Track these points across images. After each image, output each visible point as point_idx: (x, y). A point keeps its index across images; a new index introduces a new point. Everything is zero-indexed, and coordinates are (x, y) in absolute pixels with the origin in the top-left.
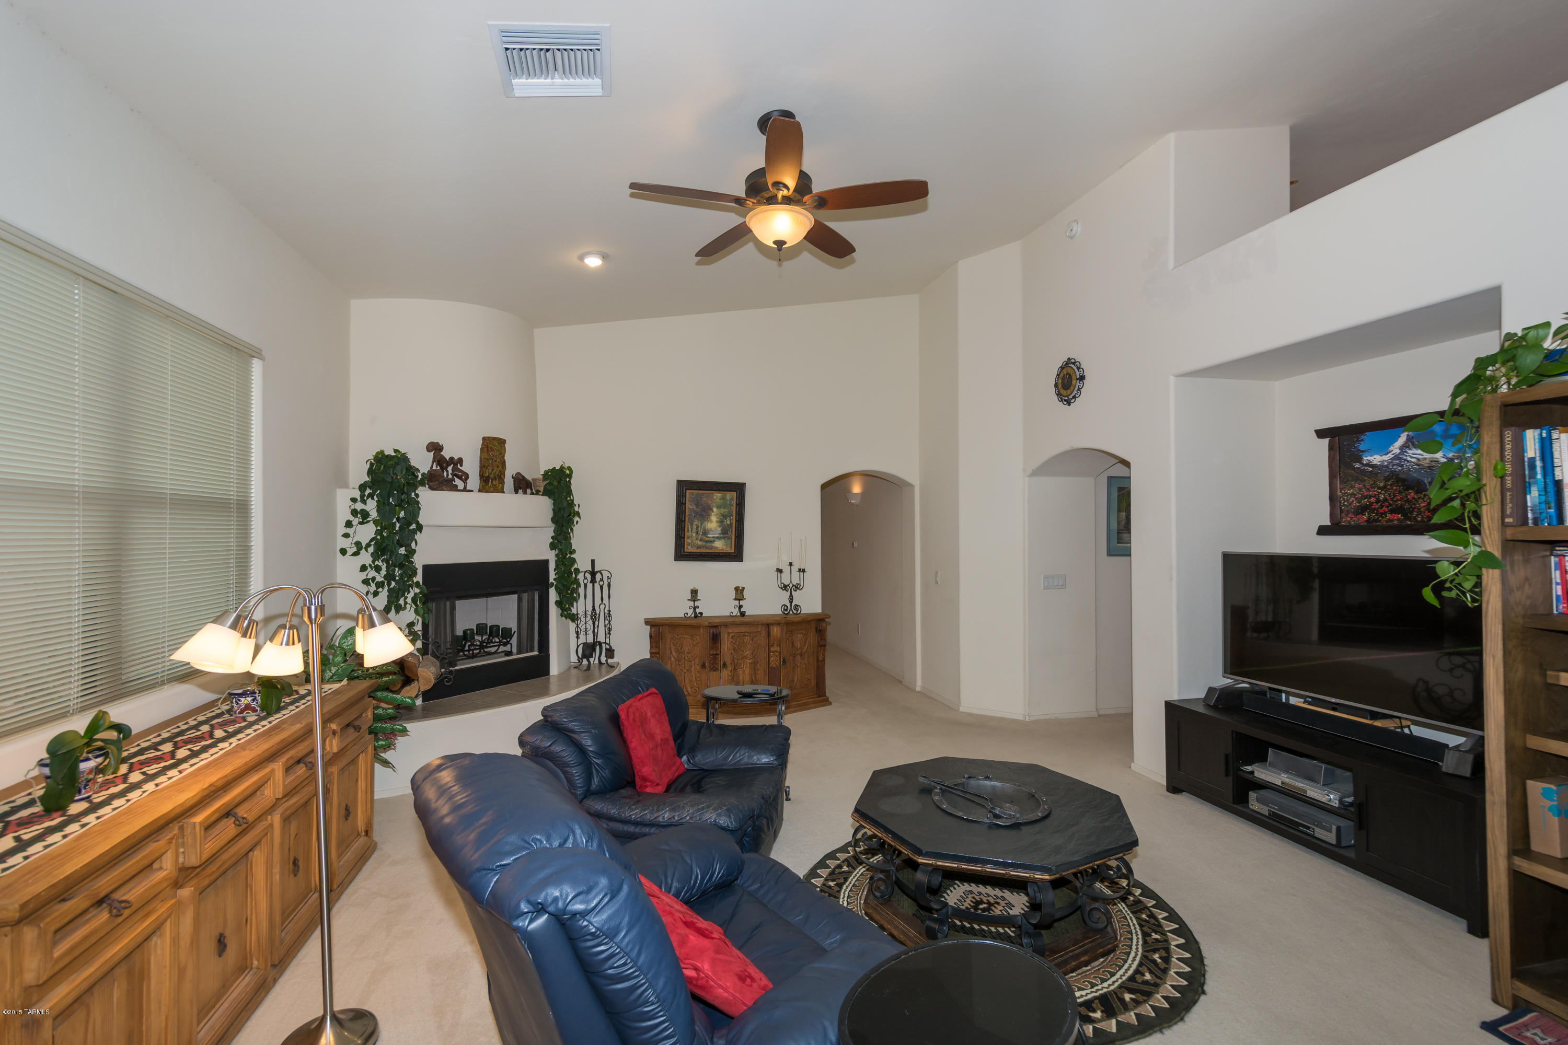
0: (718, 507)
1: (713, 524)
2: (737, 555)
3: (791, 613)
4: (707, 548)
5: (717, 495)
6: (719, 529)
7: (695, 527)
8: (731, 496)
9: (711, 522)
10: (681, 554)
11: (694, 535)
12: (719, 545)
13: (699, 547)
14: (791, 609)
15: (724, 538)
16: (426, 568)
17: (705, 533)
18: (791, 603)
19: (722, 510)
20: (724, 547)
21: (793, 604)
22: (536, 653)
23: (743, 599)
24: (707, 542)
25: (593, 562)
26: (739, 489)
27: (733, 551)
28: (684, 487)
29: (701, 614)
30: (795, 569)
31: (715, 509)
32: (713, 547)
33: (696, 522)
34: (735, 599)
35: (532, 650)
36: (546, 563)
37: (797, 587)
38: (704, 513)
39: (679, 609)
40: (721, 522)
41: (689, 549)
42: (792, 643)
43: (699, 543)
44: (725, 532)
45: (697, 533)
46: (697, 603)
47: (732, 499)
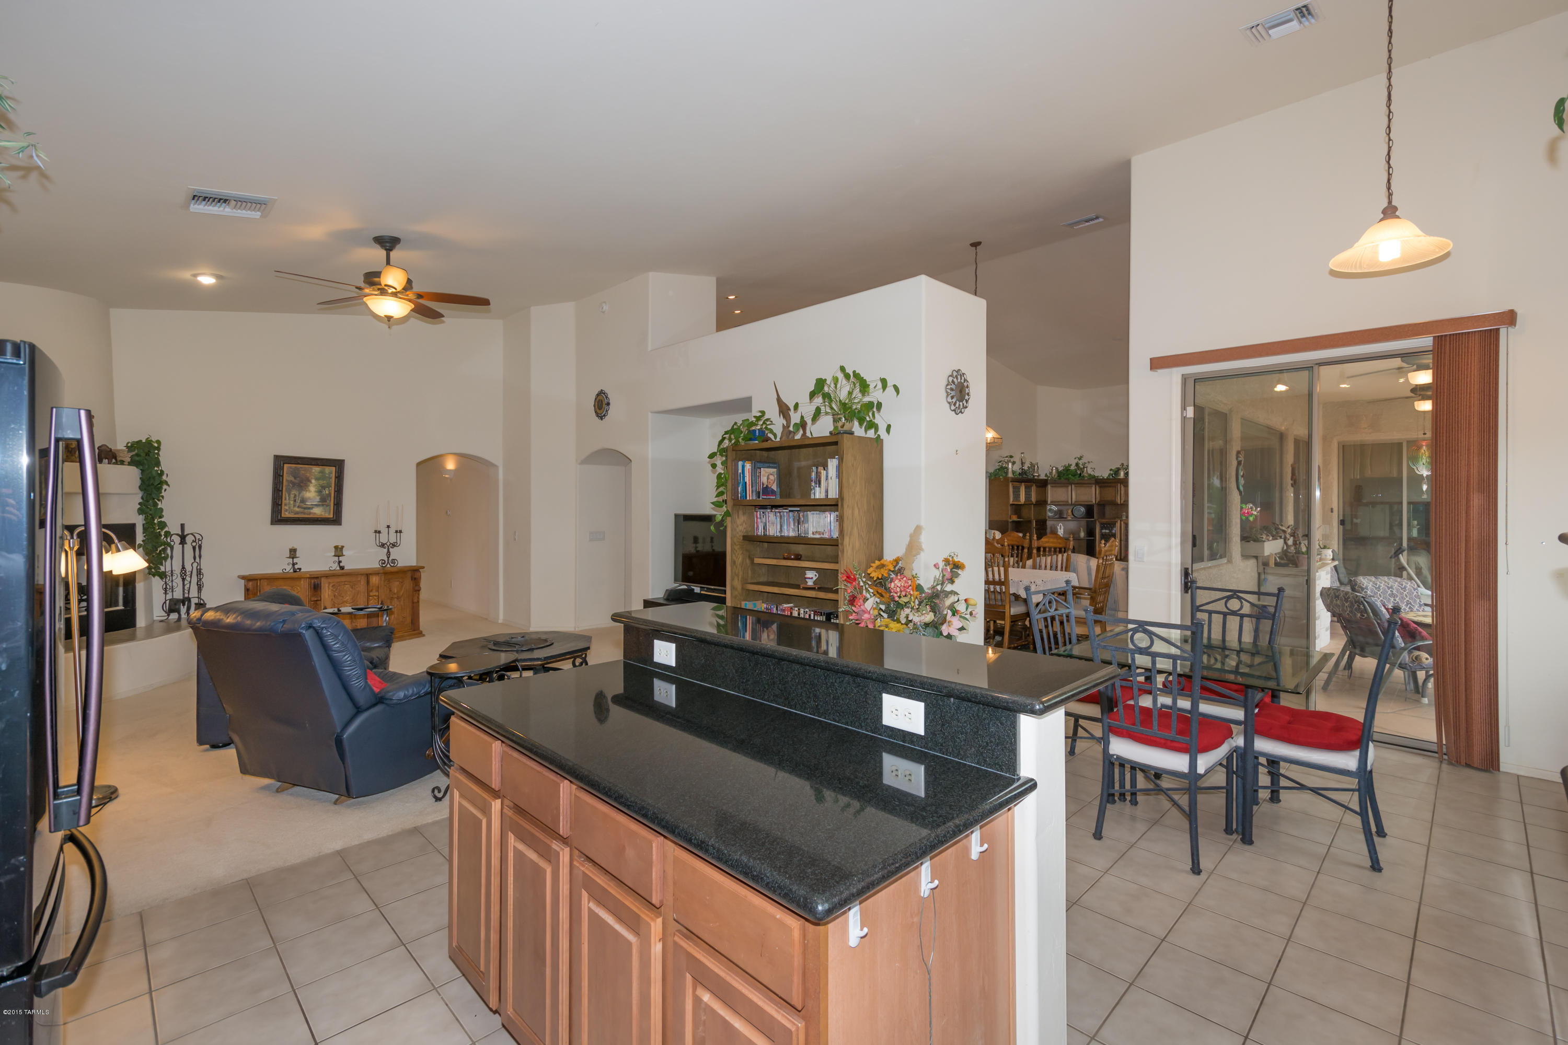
0: (317, 479)
1: (311, 493)
2: (336, 520)
3: (388, 566)
4: (304, 513)
5: (316, 470)
6: (318, 499)
7: (292, 496)
8: (331, 471)
9: (310, 491)
10: (278, 518)
11: (292, 502)
12: (318, 512)
13: (297, 513)
14: (388, 562)
15: (323, 505)
17: (303, 501)
18: (388, 558)
19: (321, 482)
20: (323, 513)
21: (390, 559)
22: (121, 607)
23: (343, 555)
24: (305, 508)
25: (182, 526)
26: (339, 465)
27: (332, 516)
28: (280, 462)
29: (300, 569)
30: (392, 530)
31: (313, 481)
32: (310, 513)
33: (294, 492)
34: (335, 556)
35: (117, 605)
36: (133, 526)
37: (394, 545)
38: (302, 484)
39: (279, 565)
40: (319, 492)
41: (285, 514)
42: (390, 589)
43: (297, 509)
44: (323, 500)
45: (295, 501)
46: (295, 560)
47: (331, 473)
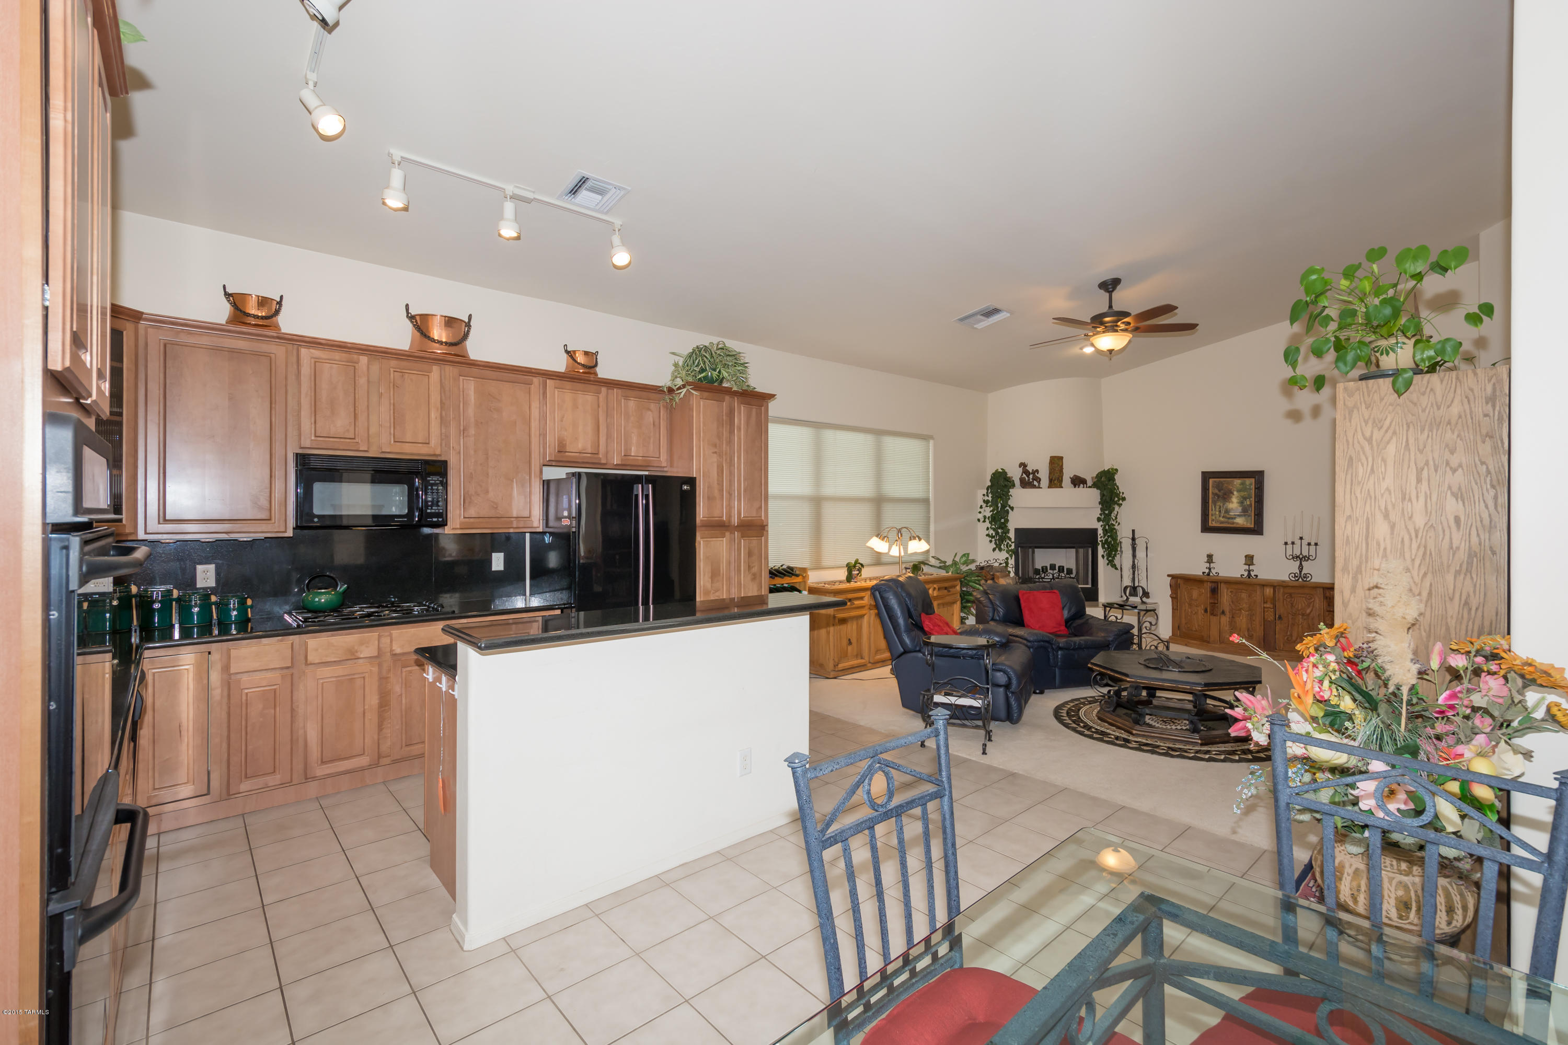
0: (1238, 491)
1: (1234, 504)
2: (1257, 529)
3: (1300, 580)
4: (1228, 523)
5: (1237, 482)
6: (1240, 509)
7: (1218, 507)
8: (1250, 482)
9: (1232, 502)
10: (1206, 528)
11: (1217, 513)
12: (1240, 521)
13: (1222, 522)
14: (1300, 576)
15: (1245, 515)
16: (1017, 530)
17: (1227, 511)
18: (1301, 572)
19: (1242, 494)
20: (1245, 523)
21: (1303, 573)
22: (1089, 586)
23: (1252, 564)
24: (1229, 518)
25: (1133, 531)
26: (1258, 476)
27: (1252, 526)
28: (1207, 476)
30: (1305, 542)
31: (1235, 493)
32: (1233, 523)
33: (1219, 504)
34: (1245, 564)
35: (1087, 584)
36: (1096, 530)
37: (1307, 558)
38: (1225, 496)
39: (1197, 568)
40: (1241, 503)
41: (1212, 524)
42: (1292, 604)
43: (1221, 519)
44: (1245, 511)
45: (1220, 511)
46: (1212, 565)
47: (1251, 484)
